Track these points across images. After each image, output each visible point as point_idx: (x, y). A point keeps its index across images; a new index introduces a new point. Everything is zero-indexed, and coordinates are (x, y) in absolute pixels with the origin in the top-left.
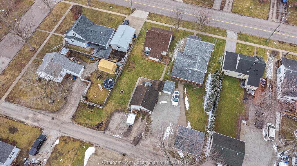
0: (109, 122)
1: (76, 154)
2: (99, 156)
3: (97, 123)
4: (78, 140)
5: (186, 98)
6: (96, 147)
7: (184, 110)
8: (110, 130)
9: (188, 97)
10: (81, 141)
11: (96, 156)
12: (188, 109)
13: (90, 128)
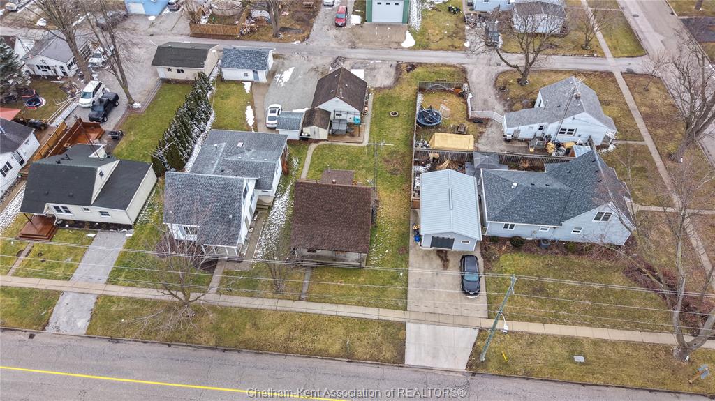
0: (396, 73)
1: (428, 39)
2: (392, 42)
3: (418, 70)
4: (436, 50)
5: (251, 122)
6: (403, 49)
7: (256, 105)
8: (391, 66)
9: (248, 125)
10: (431, 49)
11: (396, 41)
12: (249, 108)
13: (427, 64)
